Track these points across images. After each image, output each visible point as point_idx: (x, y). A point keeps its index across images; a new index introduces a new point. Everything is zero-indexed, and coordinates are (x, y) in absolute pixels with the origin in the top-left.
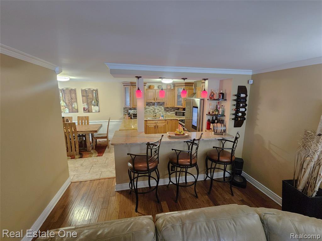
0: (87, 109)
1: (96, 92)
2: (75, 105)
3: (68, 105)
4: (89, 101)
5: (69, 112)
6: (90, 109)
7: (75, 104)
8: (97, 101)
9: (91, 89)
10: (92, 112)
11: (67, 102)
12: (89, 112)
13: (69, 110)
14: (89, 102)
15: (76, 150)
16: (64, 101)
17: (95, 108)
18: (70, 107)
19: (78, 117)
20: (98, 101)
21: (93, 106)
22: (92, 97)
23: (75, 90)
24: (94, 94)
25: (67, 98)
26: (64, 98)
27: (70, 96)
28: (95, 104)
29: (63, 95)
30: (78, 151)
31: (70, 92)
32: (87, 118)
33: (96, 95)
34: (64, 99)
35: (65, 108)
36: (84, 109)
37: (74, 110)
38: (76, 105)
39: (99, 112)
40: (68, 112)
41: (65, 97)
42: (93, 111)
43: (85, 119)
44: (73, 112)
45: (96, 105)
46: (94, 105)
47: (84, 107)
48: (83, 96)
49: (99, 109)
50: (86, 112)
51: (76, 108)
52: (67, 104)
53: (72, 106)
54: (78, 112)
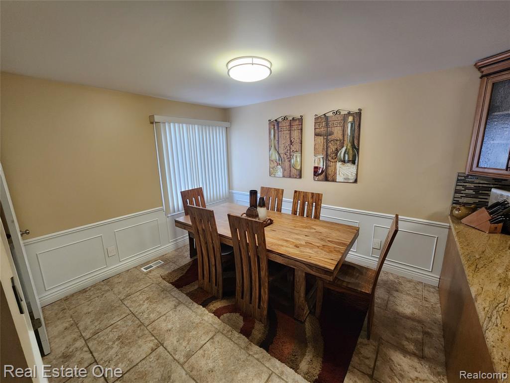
0: (322, 172)
1: (357, 119)
2: (296, 160)
3: (284, 158)
4: (332, 148)
5: (284, 177)
6: (330, 171)
7: (296, 157)
8: (355, 148)
9: (343, 113)
10: (334, 180)
11: (282, 151)
12: (326, 179)
13: (284, 170)
14: (329, 152)
15: (262, 304)
16: (277, 148)
17: (344, 171)
18: (287, 164)
19: (296, 192)
20: (358, 150)
21: (339, 164)
22: (342, 138)
23: (301, 120)
24: (349, 125)
25: (282, 141)
26: (276, 142)
27: (288, 136)
28: (347, 159)
29: (276, 135)
30: (265, 313)
31: (290, 125)
32: (317, 199)
33: (353, 130)
34: (277, 145)
35: (276, 165)
36: (316, 168)
37: (293, 171)
38: (299, 159)
39: (356, 181)
40: (281, 175)
41: (280, 139)
42: (339, 178)
43: (310, 200)
44: (290, 177)
45: (349, 161)
46: (344, 161)
47: (317, 166)
48: (317, 135)
49: (357, 175)
50: (318, 180)
51: (299, 168)
52: (282, 155)
53: (290, 161)
54: (300, 177)
